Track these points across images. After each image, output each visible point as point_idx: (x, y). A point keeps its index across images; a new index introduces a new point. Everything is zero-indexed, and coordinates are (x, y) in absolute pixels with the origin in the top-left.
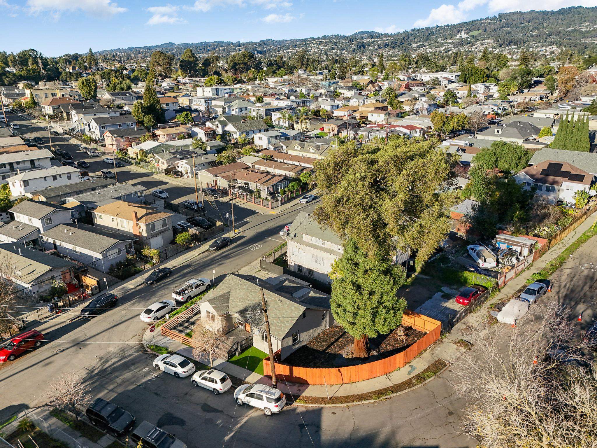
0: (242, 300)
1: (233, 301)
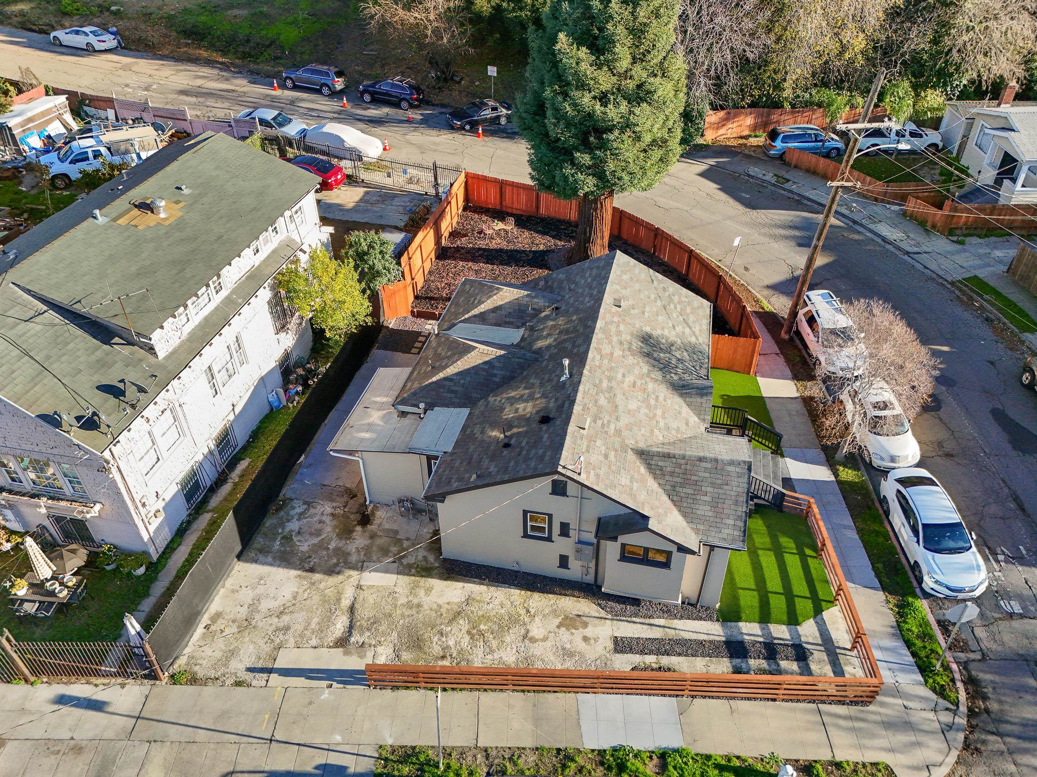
0: (652, 402)
1: (668, 428)
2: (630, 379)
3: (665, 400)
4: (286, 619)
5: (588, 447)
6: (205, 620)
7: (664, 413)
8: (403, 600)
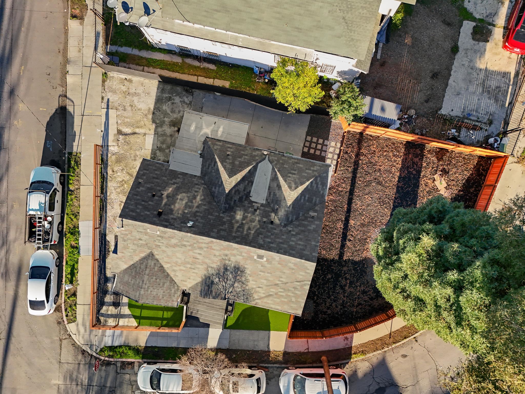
2: (198, 256)
3: (193, 272)
4: (129, 108)
5: (140, 232)
6: (128, 77)
7: (183, 270)
8: (138, 153)
